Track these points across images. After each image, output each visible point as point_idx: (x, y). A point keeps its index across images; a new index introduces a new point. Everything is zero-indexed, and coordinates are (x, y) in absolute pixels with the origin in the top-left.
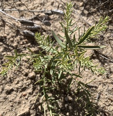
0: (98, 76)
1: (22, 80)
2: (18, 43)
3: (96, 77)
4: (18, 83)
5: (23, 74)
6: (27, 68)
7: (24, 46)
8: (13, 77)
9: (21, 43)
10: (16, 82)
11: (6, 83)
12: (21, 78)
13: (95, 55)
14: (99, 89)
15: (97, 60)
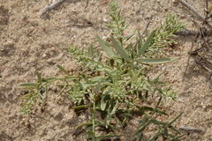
0: (206, 110)
1: (53, 128)
2: (38, 55)
3: (201, 112)
4: (45, 134)
5: (52, 116)
6: (60, 105)
7: (49, 60)
8: (34, 124)
9: (45, 55)
10: (41, 133)
11: (23, 136)
12: (50, 125)
13: (197, 68)
14: (206, 135)
15: (202, 78)
